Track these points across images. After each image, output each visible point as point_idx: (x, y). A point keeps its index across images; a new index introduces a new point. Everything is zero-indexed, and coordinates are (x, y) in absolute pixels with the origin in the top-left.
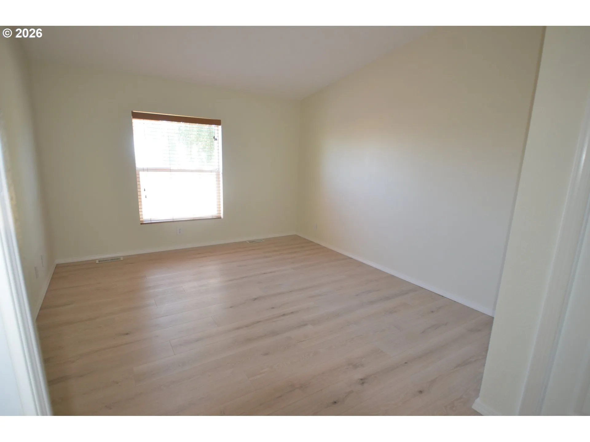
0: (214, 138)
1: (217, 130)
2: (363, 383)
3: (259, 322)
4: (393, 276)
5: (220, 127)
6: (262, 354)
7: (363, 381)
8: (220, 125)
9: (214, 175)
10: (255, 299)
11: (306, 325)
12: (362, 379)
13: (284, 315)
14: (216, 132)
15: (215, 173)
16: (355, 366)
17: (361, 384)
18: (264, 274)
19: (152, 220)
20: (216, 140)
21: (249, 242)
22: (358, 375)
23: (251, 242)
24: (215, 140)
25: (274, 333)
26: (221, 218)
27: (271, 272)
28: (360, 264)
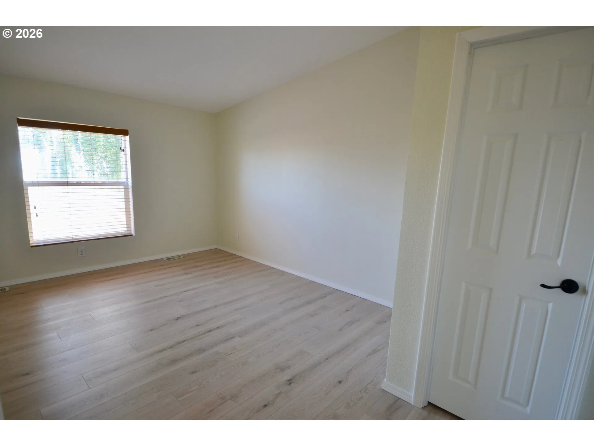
0: (121, 149)
1: (125, 141)
2: (290, 383)
3: (185, 341)
4: (312, 282)
5: (127, 138)
6: (189, 373)
7: (290, 382)
8: (128, 135)
9: (122, 189)
10: (178, 318)
11: (233, 338)
12: (289, 380)
13: (210, 331)
14: (123, 142)
15: (123, 187)
16: (282, 369)
17: (288, 385)
18: (186, 291)
19: (45, 241)
20: (124, 151)
21: (166, 259)
22: (286, 376)
23: (168, 259)
24: (122, 151)
25: (201, 350)
26: (132, 235)
27: (193, 289)
28: (283, 273)
